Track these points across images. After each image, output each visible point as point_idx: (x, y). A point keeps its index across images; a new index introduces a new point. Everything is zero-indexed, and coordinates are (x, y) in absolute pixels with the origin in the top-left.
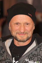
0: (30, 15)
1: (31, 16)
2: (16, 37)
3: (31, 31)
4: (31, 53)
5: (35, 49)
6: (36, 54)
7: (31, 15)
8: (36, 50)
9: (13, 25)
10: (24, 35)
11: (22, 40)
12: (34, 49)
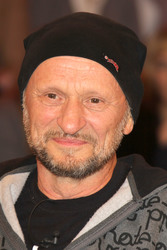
0: (111, 61)
1: (117, 67)
2: (44, 153)
3: (111, 133)
4: (112, 231)
5: (128, 215)
6: (133, 232)
7: (115, 64)
8: (133, 218)
9: (36, 100)
10: (77, 147)
11: (67, 164)
12: (125, 215)
